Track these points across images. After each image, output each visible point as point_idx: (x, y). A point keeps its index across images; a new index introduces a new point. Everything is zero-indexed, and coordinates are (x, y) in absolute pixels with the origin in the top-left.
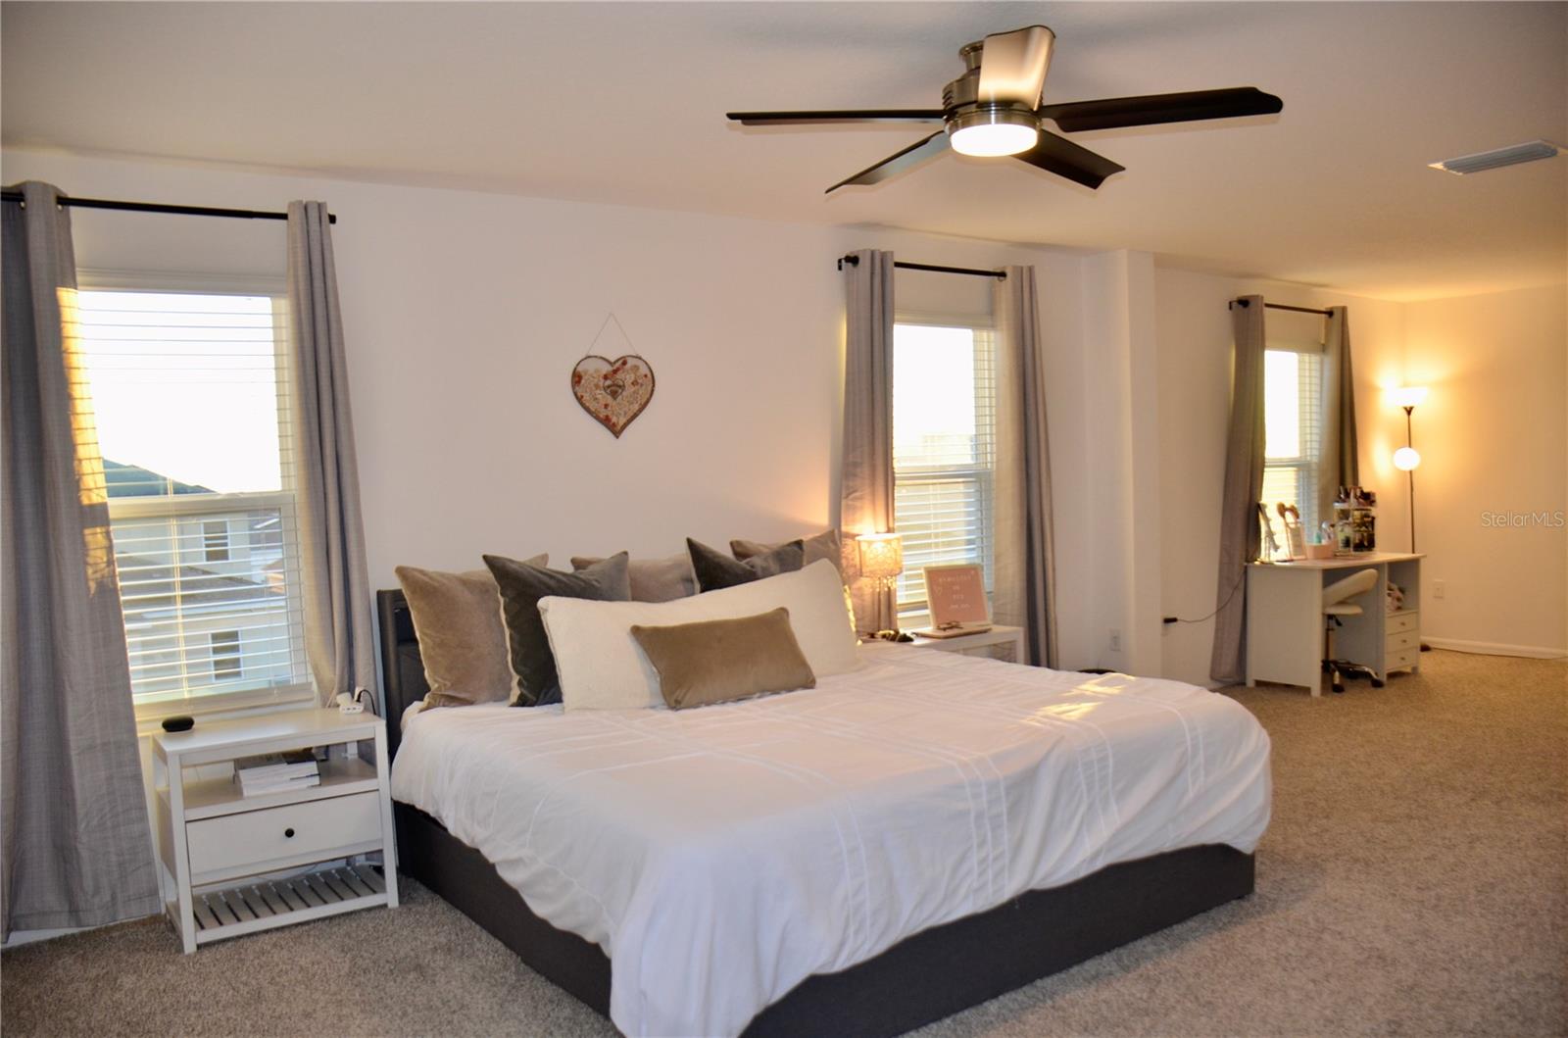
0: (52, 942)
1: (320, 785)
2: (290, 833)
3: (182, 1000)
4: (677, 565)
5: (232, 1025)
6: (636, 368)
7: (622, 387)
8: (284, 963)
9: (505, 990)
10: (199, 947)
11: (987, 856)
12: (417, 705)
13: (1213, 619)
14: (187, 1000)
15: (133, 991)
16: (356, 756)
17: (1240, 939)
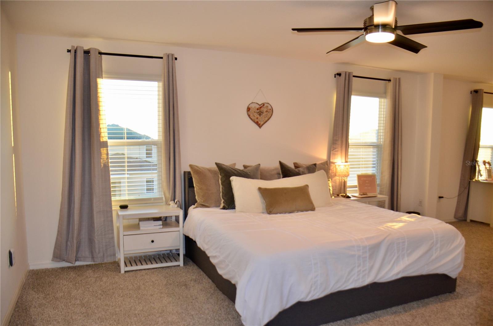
0: (87, 265)
1: (162, 228)
2: (153, 241)
3: (118, 286)
4: (276, 169)
5: (130, 295)
6: (267, 107)
7: (263, 112)
8: (148, 279)
9: (209, 295)
10: (125, 272)
11: (361, 270)
12: (193, 206)
14: (120, 287)
15: (106, 282)
16: (175, 220)
17: (447, 306)
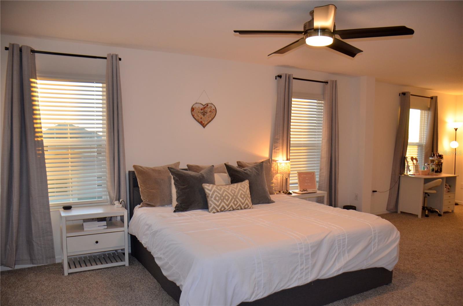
0: (29, 268)
1: (107, 228)
2: (97, 242)
5: (73, 300)
6: (211, 107)
7: (207, 112)
8: (92, 281)
9: (154, 296)
10: (69, 274)
11: (303, 268)
12: (138, 206)
13: (388, 192)
14: (62, 290)
15: (47, 286)
16: (120, 220)
17: (385, 298)
